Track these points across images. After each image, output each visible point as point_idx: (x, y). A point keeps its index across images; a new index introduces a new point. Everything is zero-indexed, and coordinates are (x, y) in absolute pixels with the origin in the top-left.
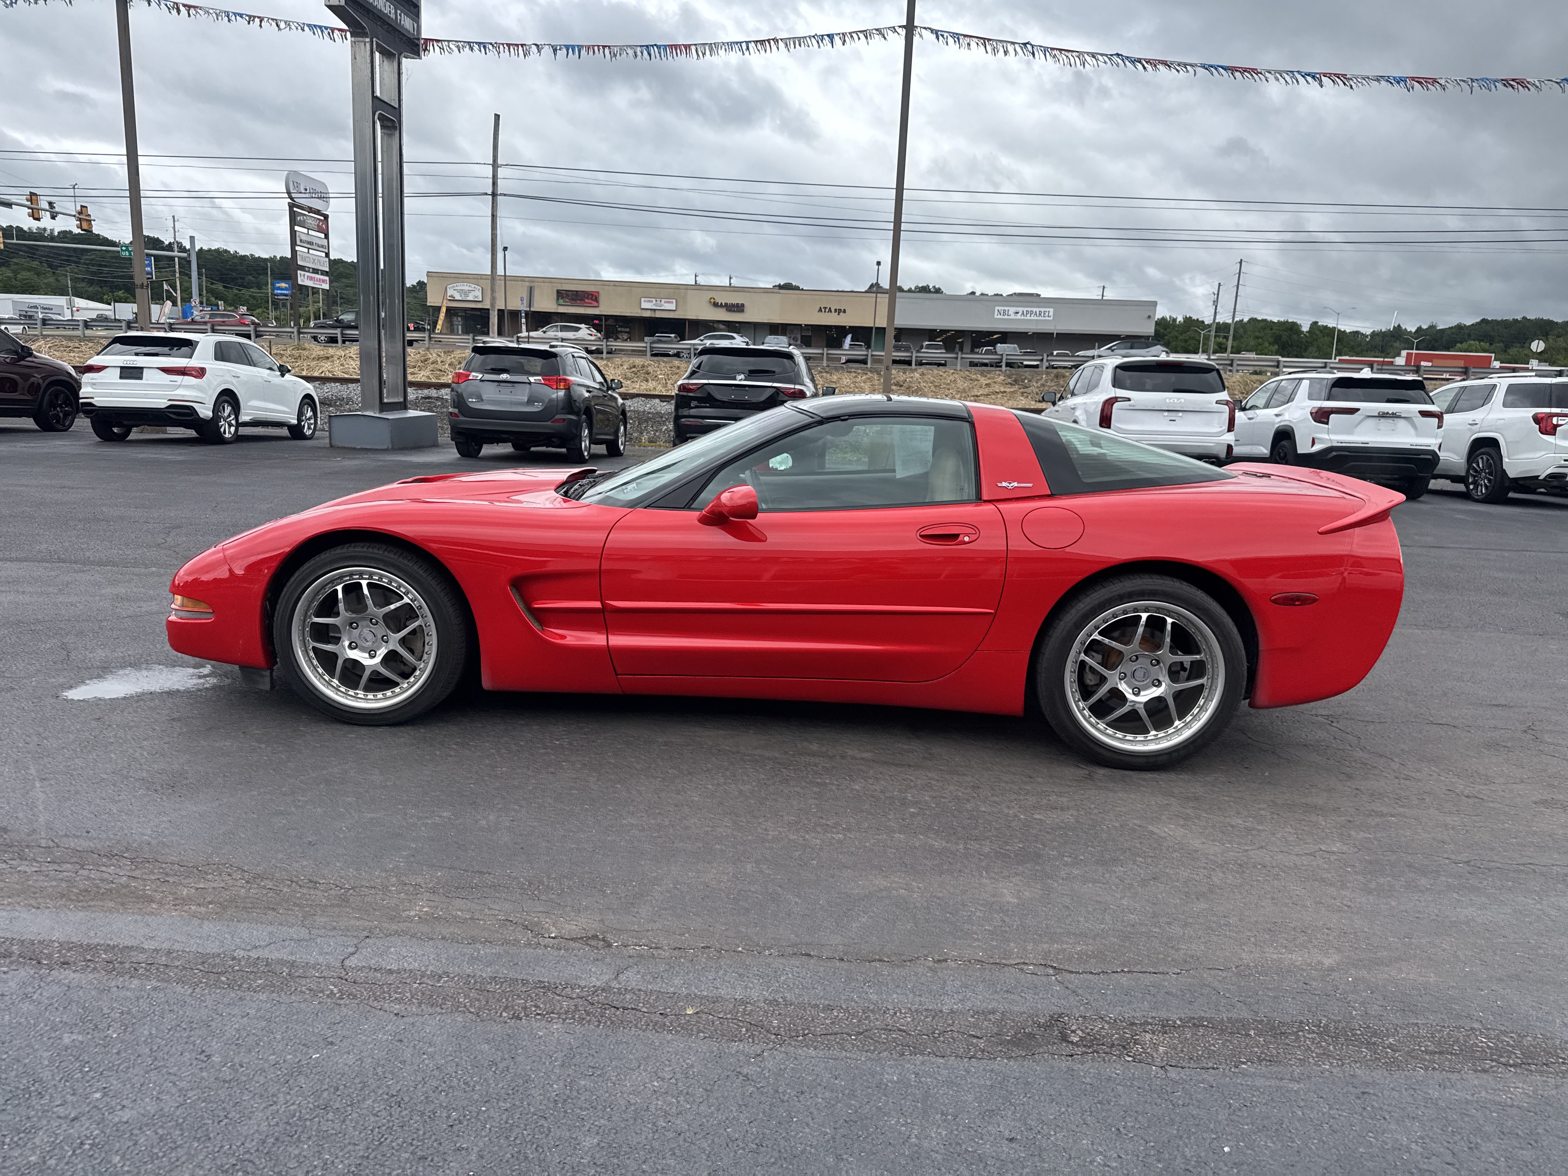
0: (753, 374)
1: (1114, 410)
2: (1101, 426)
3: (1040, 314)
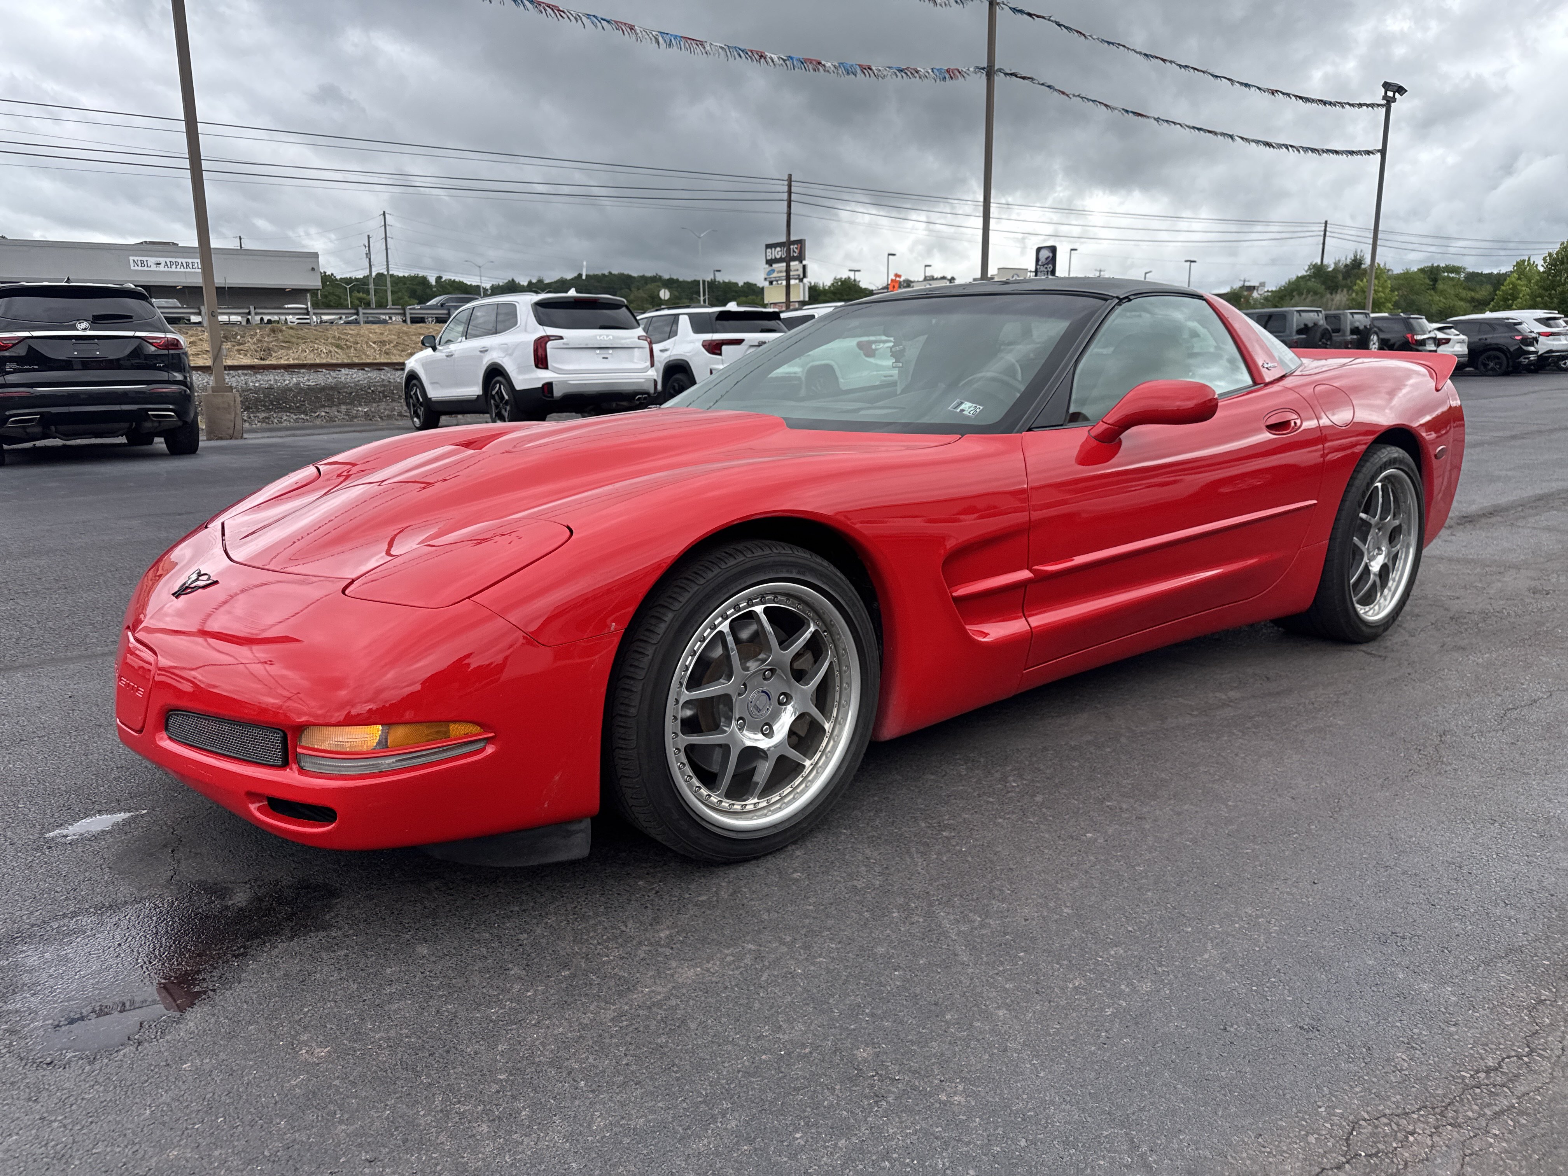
0: (97, 320)
1: (548, 350)
2: (537, 366)
3: (188, 266)
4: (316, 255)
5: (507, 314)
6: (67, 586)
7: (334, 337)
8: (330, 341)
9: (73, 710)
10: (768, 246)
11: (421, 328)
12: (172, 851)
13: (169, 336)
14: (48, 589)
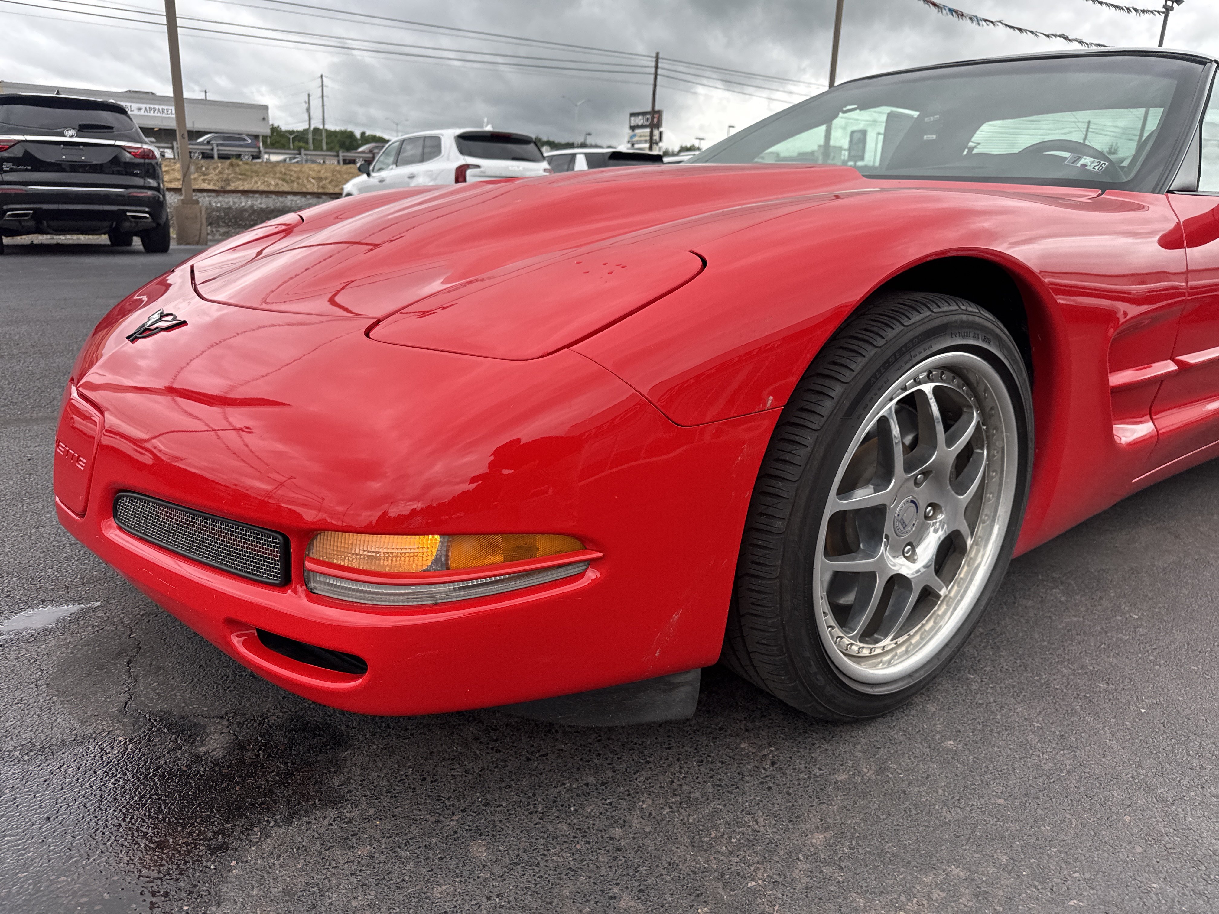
0: (83, 129)
1: (467, 177)
3: (163, 112)
4: (266, 108)
5: (433, 147)
6: (42, 351)
7: (281, 173)
8: (278, 175)
9: (30, 474)
10: (633, 115)
11: (351, 168)
12: (128, 664)
13: (145, 147)
14: (24, 353)
